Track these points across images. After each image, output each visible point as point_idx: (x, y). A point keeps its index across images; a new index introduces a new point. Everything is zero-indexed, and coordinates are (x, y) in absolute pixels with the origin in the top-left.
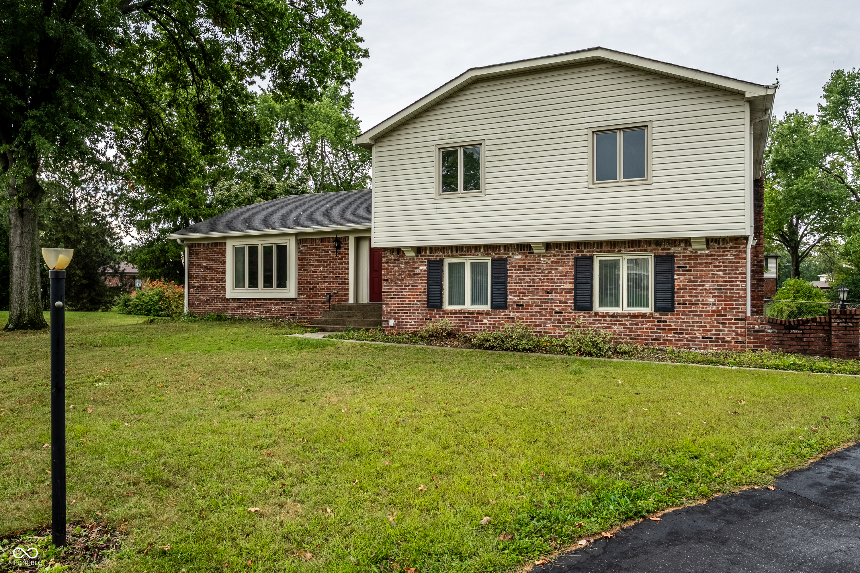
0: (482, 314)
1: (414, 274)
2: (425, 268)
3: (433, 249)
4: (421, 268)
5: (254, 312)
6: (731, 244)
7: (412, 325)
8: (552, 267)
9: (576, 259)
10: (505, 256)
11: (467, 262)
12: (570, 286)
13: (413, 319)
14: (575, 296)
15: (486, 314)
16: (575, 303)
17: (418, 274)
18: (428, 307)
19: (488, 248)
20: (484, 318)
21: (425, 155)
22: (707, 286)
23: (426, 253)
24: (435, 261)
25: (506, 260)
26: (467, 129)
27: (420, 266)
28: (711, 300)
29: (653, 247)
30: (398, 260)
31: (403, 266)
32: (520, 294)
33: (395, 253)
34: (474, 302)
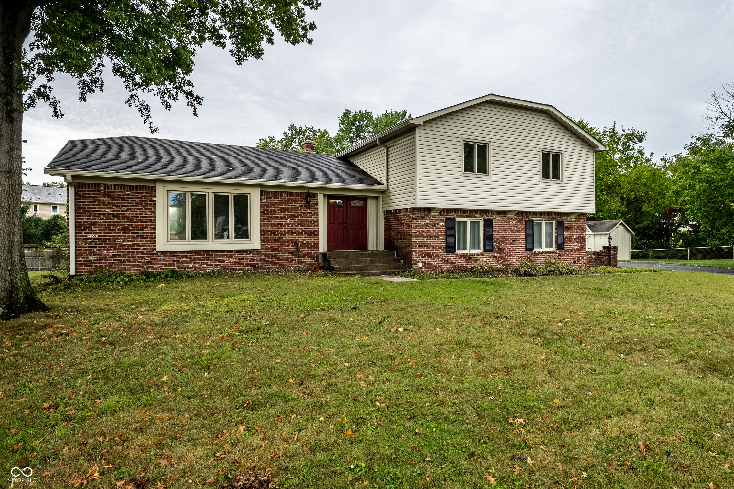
0: (479, 255)
1: (436, 228)
2: (444, 224)
3: (449, 211)
4: (441, 224)
5: (197, 266)
6: (582, 217)
7: (435, 266)
8: (515, 225)
9: (526, 221)
10: (491, 218)
11: (468, 221)
12: (523, 237)
13: (435, 261)
14: (526, 242)
15: (482, 255)
16: (526, 246)
17: (439, 228)
18: (446, 252)
19: (483, 212)
20: (481, 258)
21: (455, 143)
22: (575, 237)
23: (444, 213)
24: (450, 219)
25: (492, 220)
26: (481, 132)
27: (440, 222)
28: (576, 243)
29: (556, 216)
30: (424, 217)
31: (428, 222)
32: (500, 242)
33: (422, 212)
34: (472, 248)
